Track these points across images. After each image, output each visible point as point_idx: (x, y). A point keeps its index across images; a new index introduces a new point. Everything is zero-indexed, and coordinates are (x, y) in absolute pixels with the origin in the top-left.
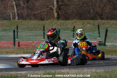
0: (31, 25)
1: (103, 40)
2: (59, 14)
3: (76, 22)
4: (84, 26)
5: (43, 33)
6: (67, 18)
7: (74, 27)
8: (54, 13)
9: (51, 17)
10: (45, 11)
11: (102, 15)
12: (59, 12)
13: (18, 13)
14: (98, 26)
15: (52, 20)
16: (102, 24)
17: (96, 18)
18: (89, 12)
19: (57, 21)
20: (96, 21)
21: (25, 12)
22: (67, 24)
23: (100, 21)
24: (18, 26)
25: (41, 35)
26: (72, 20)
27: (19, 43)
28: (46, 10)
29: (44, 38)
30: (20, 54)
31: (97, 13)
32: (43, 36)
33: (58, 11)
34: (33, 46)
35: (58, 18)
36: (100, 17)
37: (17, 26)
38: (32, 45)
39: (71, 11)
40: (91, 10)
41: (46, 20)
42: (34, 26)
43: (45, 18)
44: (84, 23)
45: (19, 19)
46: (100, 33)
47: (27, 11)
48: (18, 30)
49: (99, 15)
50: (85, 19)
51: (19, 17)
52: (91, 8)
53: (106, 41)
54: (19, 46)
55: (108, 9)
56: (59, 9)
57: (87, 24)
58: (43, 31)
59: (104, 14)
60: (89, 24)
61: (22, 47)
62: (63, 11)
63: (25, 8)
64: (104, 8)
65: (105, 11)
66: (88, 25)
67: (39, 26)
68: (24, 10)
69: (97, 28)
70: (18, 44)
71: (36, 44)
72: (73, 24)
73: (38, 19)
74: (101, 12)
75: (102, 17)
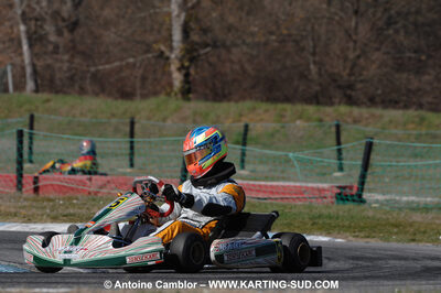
0: (82, 114)
1: (354, 181)
2: (191, 79)
3: (254, 109)
4: (283, 127)
5: (128, 145)
6: (219, 95)
7: (246, 127)
8: (170, 74)
9: (158, 88)
10: (138, 65)
11: (351, 86)
12: (192, 71)
13: (34, 66)
14: (338, 127)
15: (162, 97)
16: (349, 120)
17: (331, 98)
18: (303, 76)
19: (181, 103)
20: (329, 110)
21: (62, 65)
22: (218, 117)
23: (344, 109)
24: (36, 115)
25: (122, 154)
26: (237, 101)
27: (36, 180)
28: (140, 58)
29: (132, 165)
30: (41, 221)
31: (335, 81)
32: (128, 158)
33: (186, 64)
34: (89, 193)
35: (186, 92)
36: (345, 95)
37: (32, 118)
38: (84, 190)
39: (237, 67)
40: (312, 66)
41: (139, 97)
42: (94, 120)
43: (138, 92)
44: (283, 116)
45: (37, 91)
46: (344, 154)
47: (68, 61)
48: (34, 132)
49: (339, 87)
50: (287, 100)
51: (39, 82)
52: (311, 59)
53: (366, 186)
54: (36, 190)
55: (374, 66)
56: (192, 60)
57: (295, 121)
58: (129, 139)
59: (359, 86)
60: (300, 118)
61: (47, 195)
62: (206, 65)
63: (61, 50)
64: (362, 60)
65: (365, 73)
66: (298, 122)
67: (114, 121)
68: (59, 56)
69: (334, 136)
70: (35, 183)
71: (101, 188)
72: (241, 115)
73: (110, 95)
74: (350, 75)
75: (353, 93)
